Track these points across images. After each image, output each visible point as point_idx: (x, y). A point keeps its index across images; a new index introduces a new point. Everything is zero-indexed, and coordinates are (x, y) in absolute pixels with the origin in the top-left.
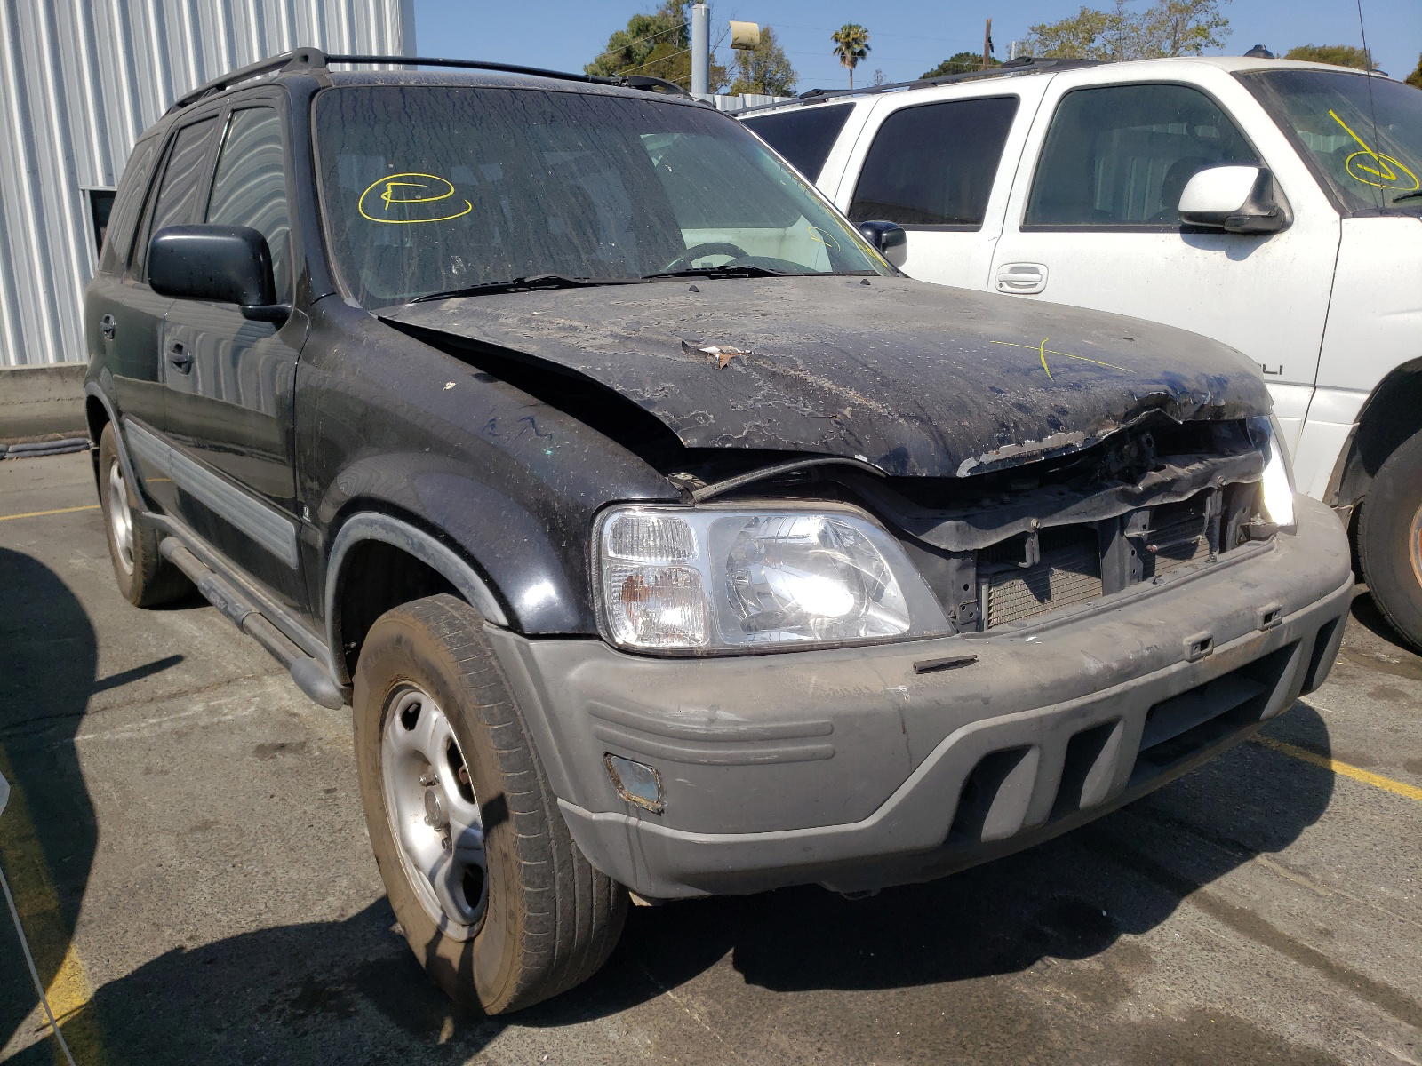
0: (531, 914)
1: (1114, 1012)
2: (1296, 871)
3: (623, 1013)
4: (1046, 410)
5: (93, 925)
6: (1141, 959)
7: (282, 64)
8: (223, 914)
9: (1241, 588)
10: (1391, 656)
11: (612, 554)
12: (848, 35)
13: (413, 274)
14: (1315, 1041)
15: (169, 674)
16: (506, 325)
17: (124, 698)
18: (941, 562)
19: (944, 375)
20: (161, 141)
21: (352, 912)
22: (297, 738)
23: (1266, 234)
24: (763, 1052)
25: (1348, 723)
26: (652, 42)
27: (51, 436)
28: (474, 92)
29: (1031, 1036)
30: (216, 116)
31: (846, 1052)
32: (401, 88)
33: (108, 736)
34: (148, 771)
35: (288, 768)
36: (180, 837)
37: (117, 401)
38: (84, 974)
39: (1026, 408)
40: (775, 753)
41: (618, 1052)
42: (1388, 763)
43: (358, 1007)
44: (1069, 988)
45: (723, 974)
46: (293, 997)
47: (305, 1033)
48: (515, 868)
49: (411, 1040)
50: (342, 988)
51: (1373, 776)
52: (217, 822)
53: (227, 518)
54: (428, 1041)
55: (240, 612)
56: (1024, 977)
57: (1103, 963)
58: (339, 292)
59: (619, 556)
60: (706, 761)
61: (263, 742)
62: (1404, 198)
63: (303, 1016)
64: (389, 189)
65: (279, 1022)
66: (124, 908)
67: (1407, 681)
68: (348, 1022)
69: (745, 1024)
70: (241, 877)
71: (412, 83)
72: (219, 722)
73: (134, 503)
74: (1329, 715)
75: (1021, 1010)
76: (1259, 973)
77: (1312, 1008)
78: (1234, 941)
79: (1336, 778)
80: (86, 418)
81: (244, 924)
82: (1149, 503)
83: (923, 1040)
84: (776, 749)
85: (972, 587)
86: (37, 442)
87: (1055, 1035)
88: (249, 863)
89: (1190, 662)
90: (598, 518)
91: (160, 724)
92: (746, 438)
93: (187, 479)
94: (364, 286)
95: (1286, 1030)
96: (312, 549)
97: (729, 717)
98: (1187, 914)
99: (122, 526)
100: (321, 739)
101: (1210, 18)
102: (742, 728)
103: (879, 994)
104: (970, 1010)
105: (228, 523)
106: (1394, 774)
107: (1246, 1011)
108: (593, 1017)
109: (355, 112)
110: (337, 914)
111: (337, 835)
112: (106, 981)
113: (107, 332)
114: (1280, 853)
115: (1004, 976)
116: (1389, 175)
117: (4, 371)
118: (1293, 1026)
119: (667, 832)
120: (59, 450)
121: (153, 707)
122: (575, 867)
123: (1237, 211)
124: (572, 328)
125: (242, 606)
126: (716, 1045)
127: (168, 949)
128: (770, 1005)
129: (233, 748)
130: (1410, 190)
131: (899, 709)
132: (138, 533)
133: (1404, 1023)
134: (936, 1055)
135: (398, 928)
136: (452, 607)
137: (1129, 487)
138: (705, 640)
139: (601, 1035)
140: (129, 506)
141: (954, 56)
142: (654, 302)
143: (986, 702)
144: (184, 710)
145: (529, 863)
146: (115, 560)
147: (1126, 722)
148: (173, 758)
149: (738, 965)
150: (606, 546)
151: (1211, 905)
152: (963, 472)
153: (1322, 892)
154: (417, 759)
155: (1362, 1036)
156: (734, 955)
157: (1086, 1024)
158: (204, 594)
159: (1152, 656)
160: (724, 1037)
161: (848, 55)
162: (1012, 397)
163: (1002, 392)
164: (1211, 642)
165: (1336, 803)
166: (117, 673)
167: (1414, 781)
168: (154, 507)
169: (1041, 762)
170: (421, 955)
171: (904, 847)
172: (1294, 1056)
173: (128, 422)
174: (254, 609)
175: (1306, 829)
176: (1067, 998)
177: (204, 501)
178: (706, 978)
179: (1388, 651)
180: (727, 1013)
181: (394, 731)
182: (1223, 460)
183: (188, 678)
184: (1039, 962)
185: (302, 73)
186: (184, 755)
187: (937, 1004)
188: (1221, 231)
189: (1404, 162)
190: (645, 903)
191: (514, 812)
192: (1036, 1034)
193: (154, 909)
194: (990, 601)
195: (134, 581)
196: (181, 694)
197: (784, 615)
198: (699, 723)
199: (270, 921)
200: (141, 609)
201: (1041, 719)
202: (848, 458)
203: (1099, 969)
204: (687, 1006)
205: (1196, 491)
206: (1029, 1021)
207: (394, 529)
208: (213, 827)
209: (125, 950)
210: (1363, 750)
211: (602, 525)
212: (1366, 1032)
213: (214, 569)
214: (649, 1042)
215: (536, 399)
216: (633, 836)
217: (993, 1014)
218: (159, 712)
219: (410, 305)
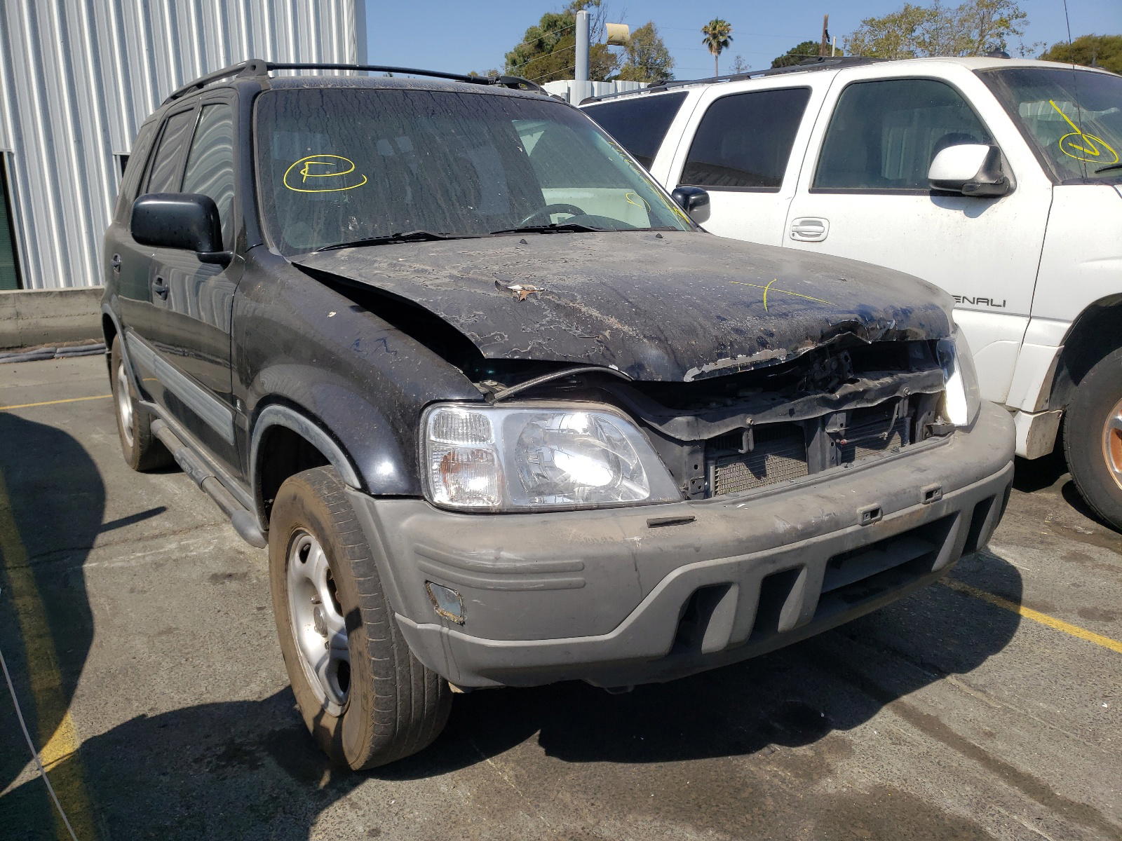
0: (378, 696)
1: (816, 786)
2: (976, 688)
3: (453, 773)
4: (757, 332)
5: (84, 698)
6: (845, 749)
7: (238, 71)
8: (176, 694)
9: (913, 472)
10: (1087, 529)
11: (433, 438)
12: (714, 29)
13: (320, 230)
14: (966, 813)
15: (154, 521)
16: (379, 268)
17: (120, 538)
18: (677, 448)
19: (684, 306)
20: (156, 126)
21: (267, 695)
22: (241, 570)
23: (995, 197)
24: (551, 805)
25: (1041, 579)
26: (559, 34)
27: (88, 341)
28: (376, 92)
29: (751, 801)
30: (192, 109)
31: (612, 806)
32: (321, 90)
33: (106, 564)
34: (132, 591)
35: (232, 592)
36: (150, 638)
37: (121, 316)
38: (74, 731)
39: (741, 331)
40: (542, 583)
41: (445, 800)
42: (1067, 610)
43: (264, 762)
44: (786, 767)
45: (531, 749)
46: (218, 753)
47: (224, 779)
48: (367, 662)
49: (299, 786)
50: (254, 748)
51: (1052, 619)
52: (177, 629)
53: (191, 407)
54: (311, 787)
55: (201, 476)
56: (754, 758)
57: (815, 751)
58: (266, 244)
59: (438, 440)
60: (492, 587)
61: (216, 571)
62: (1104, 170)
63: (224, 766)
64: (307, 166)
65: (207, 770)
66: (107, 687)
67: (1095, 548)
68: (256, 771)
69: (541, 785)
70: (190, 668)
71: (329, 86)
72: (187, 556)
73: (134, 395)
74: (1027, 572)
75: (746, 782)
76: (931, 762)
77: (968, 789)
78: (918, 738)
79: (1022, 620)
80: (102, 330)
81: (189, 701)
82: (845, 408)
83: (670, 801)
84: (543, 580)
85: (701, 468)
86: (78, 346)
87: (770, 802)
88: (197, 658)
89: (862, 525)
90: (426, 411)
91: (144, 557)
92: (530, 352)
93: (166, 378)
94: (284, 239)
95: (945, 804)
96: (242, 430)
97: (510, 556)
98: (886, 718)
99: (126, 410)
100: (259, 571)
101: (1011, 12)
102: (518, 565)
103: (643, 767)
104: (708, 781)
105: (191, 410)
106: (1069, 619)
107: (916, 788)
108: (430, 775)
109: (286, 109)
110: (257, 696)
111: (263, 640)
112: (89, 736)
113: (116, 267)
114: (967, 674)
115: (738, 757)
116: (1094, 151)
117: (55, 292)
118: (950, 801)
119: (468, 638)
120: (94, 352)
121: (141, 544)
122: (411, 664)
123: (973, 179)
124: (423, 271)
125: (203, 471)
126: (517, 798)
127: (134, 716)
128: (562, 772)
129: (194, 576)
130: (1109, 164)
131: (632, 553)
132: (136, 416)
133: (1038, 804)
134: (678, 811)
135: (297, 706)
136: (333, 475)
137: (828, 395)
138: (498, 501)
139: (435, 788)
140: (130, 396)
141: (800, 44)
142: (491, 252)
143: (697, 550)
144: (162, 548)
145: (376, 659)
146: (122, 436)
147: (808, 568)
148: (151, 582)
149: (542, 742)
150: (429, 432)
151: (905, 712)
152: (688, 378)
153: (993, 704)
154: (307, 584)
155: (1003, 811)
156: (540, 735)
157: (794, 794)
158: (178, 462)
159: (830, 521)
160: (524, 793)
161: (715, 44)
162: (733, 323)
163: (725, 319)
164: (880, 512)
165: (1018, 639)
166: (117, 519)
167: (1084, 625)
168: (147, 397)
169: (740, 595)
170: (310, 725)
171: (639, 654)
172: (947, 822)
173: (129, 334)
174: (211, 474)
175: (990, 657)
176: (783, 775)
177: (176, 394)
178: (517, 751)
179: (1085, 524)
180: (529, 776)
181: (294, 562)
182: (908, 375)
183: (168, 525)
184: (766, 748)
185: (250, 79)
186: (159, 580)
187: (685, 776)
188: (959, 195)
189: (1107, 141)
190: (459, 691)
191: (366, 622)
192: (755, 800)
193: (128, 688)
194: (716, 477)
195: (134, 451)
196: (162, 535)
197: (556, 485)
198: (489, 560)
199: (209, 699)
200: (139, 473)
201: (739, 564)
202: (605, 367)
203: (811, 755)
204: (500, 770)
205: (885, 399)
206: (751, 790)
207: (290, 417)
208: (175, 632)
209: (105, 716)
210: (1048, 600)
211: (428, 417)
212: (1007, 808)
213: (186, 444)
214: (469, 794)
215: (390, 325)
216: (445, 639)
217: (726, 784)
218: (144, 548)
219: (314, 253)
